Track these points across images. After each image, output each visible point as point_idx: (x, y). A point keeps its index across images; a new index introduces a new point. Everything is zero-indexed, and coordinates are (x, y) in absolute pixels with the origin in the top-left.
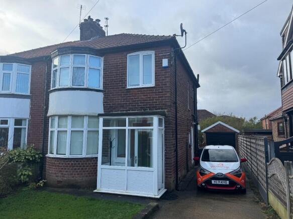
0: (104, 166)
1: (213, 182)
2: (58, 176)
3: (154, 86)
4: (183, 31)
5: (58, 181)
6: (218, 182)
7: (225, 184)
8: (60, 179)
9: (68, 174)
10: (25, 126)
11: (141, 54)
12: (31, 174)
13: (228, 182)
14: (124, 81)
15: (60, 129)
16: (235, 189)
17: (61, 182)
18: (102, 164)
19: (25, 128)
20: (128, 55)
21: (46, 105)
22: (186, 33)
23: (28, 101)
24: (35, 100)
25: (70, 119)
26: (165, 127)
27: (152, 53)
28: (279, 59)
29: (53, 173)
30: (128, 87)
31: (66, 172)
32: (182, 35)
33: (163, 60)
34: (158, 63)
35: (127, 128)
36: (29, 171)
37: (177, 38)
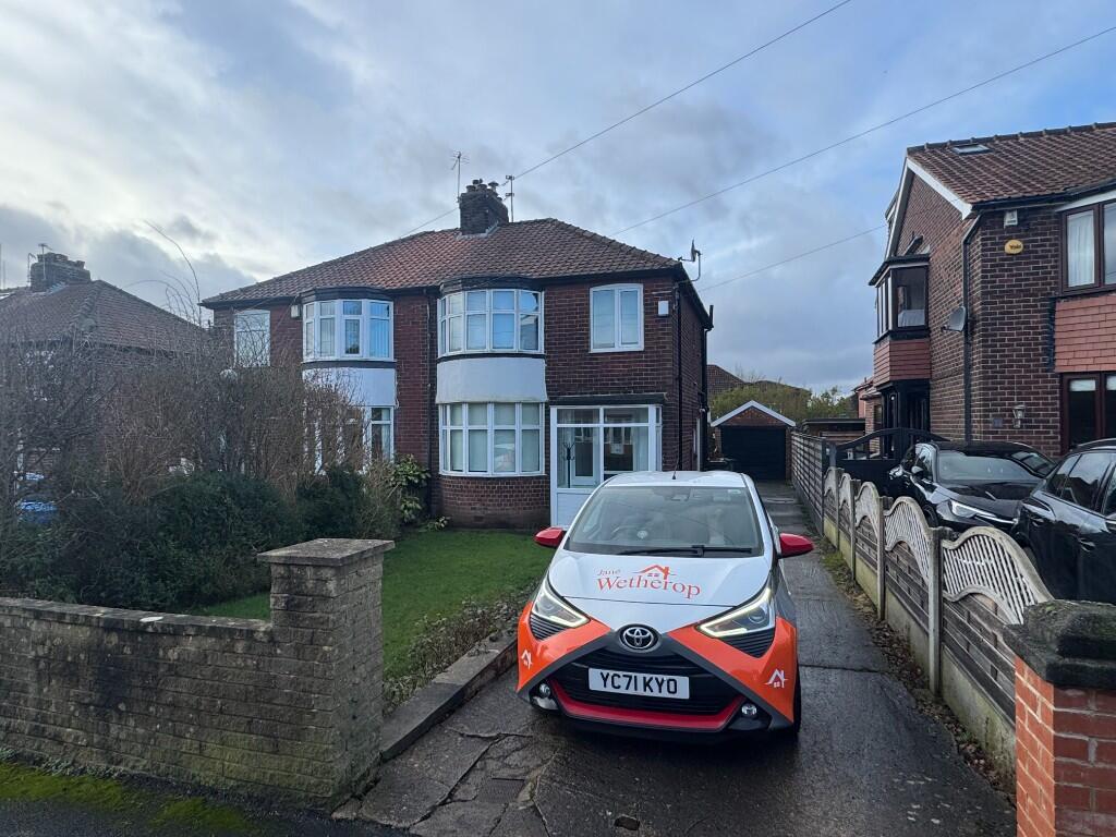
0: (561, 490)
1: (596, 680)
2: (474, 509)
3: (642, 349)
4: (694, 252)
5: (476, 517)
6: (624, 683)
7: (665, 694)
8: (479, 513)
9: (494, 505)
10: (388, 420)
11: (618, 288)
12: (418, 506)
13: (683, 688)
14: (585, 338)
15: (454, 428)
16: (726, 730)
17: (481, 518)
18: (559, 486)
19: (389, 425)
20: (592, 290)
21: (430, 382)
22: (699, 254)
23: (392, 372)
24: (406, 370)
25: (490, 408)
26: (663, 423)
27: (638, 288)
28: (872, 283)
29: (465, 504)
30: (593, 350)
31: (491, 501)
32: (694, 260)
33: (660, 303)
34: (650, 308)
35: (600, 425)
36: (416, 501)
37: (685, 265)
